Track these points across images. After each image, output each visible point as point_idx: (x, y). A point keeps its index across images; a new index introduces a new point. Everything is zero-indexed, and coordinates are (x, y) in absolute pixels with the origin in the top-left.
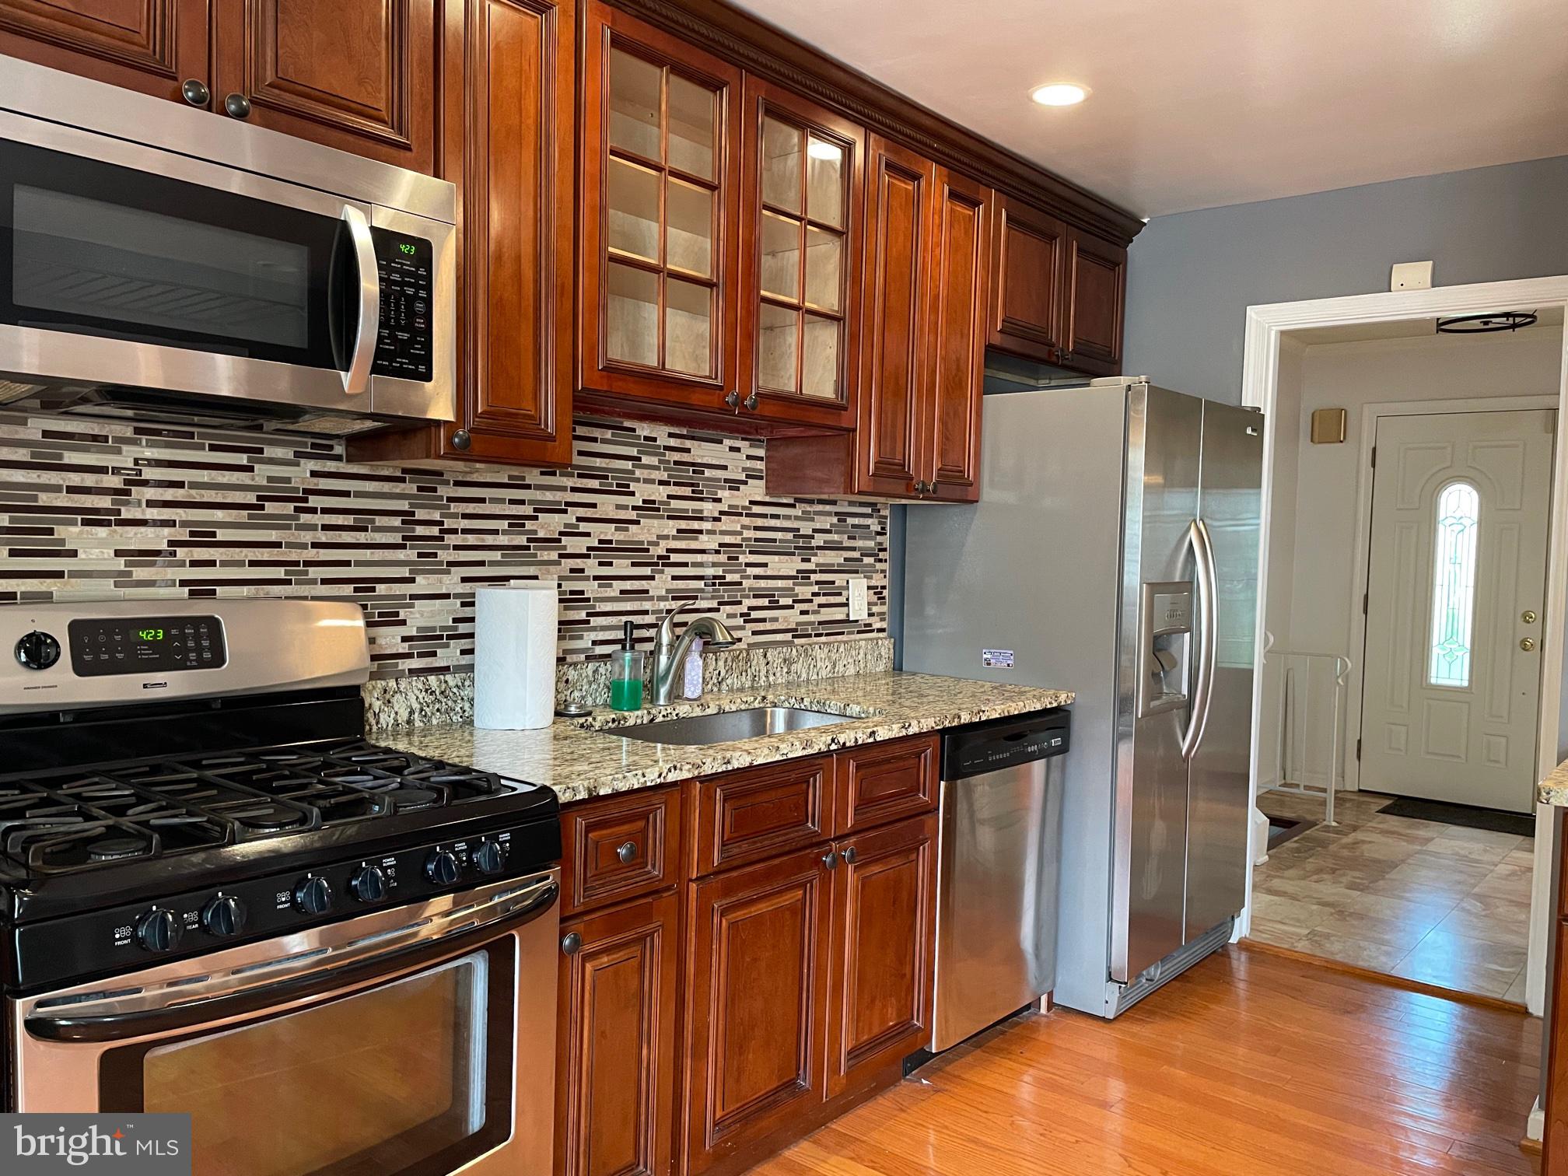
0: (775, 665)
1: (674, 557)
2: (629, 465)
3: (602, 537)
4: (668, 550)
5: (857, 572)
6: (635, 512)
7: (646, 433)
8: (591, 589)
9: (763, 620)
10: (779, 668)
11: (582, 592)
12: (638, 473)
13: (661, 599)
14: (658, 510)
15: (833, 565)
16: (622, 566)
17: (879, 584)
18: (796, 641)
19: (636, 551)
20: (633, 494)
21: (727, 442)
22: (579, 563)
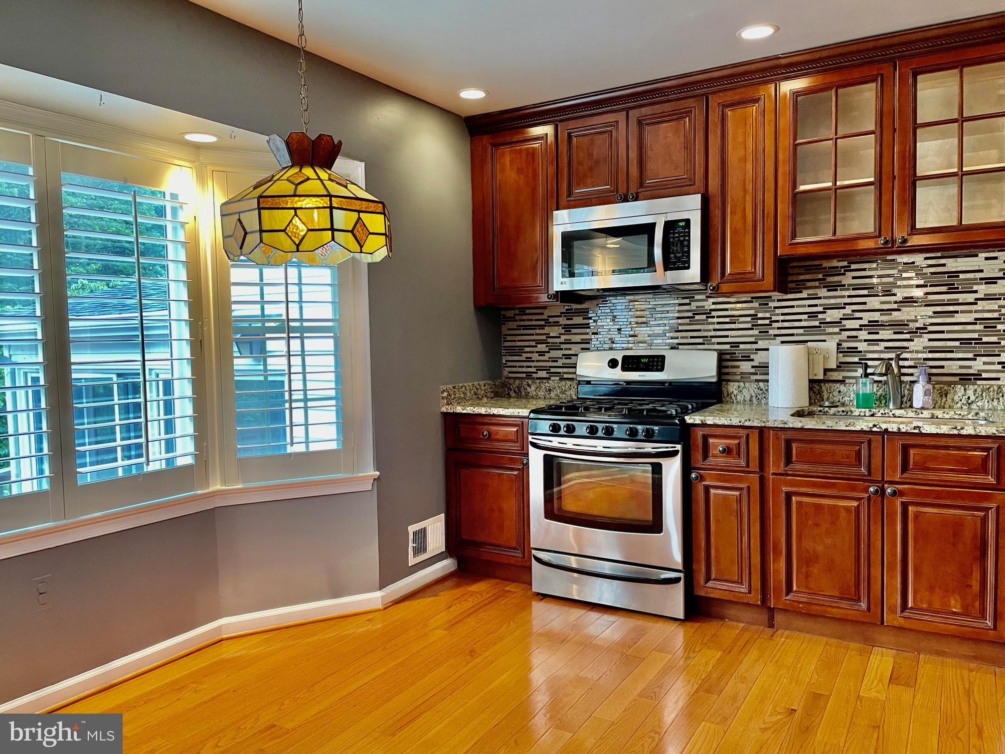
1: (931, 328)
2: (891, 279)
3: (871, 319)
4: (925, 324)
6: (896, 305)
7: (905, 260)
8: (862, 346)
12: (899, 283)
13: (917, 352)
14: (917, 302)
19: (898, 325)
21: (983, 255)
22: (854, 333)
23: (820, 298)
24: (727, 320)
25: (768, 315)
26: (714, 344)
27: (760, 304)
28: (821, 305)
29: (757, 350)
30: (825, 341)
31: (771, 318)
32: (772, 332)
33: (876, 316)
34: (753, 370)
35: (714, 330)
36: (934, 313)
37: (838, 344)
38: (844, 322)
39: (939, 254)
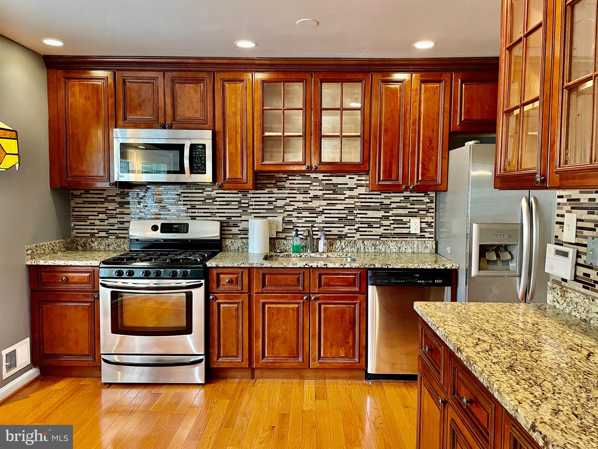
1: (325, 211)
2: (308, 186)
3: (299, 206)
4: (323, 209)
5: (416, 216)
6: (310, 199)
7: (314, 176)
8: (294, 220)
9: (365, 231)
10: (370, 247)
12: (311, 188)
13: (320, 223)
14: (319, 198)
15: (402, 214)
16: (306, 214)
17: (429, 221)
18: (382, 239)
19: (312, 210)
20: (309, 194)
22: (290, 213)
23: (274, 193)
24: (225, 203)
25: (247, 201)
26: (217, 217)
27: (243, 195)
28: (274, 197)
29: (241, 221)
30: (276, 217)
31: (249, 203)
32: (249, 211)
33: (301, 205)
34: (239, 232)
35: (217, 209)
36: (327, 204)
37: (283, 219)
38: (286, 207)
39: (329, 175)
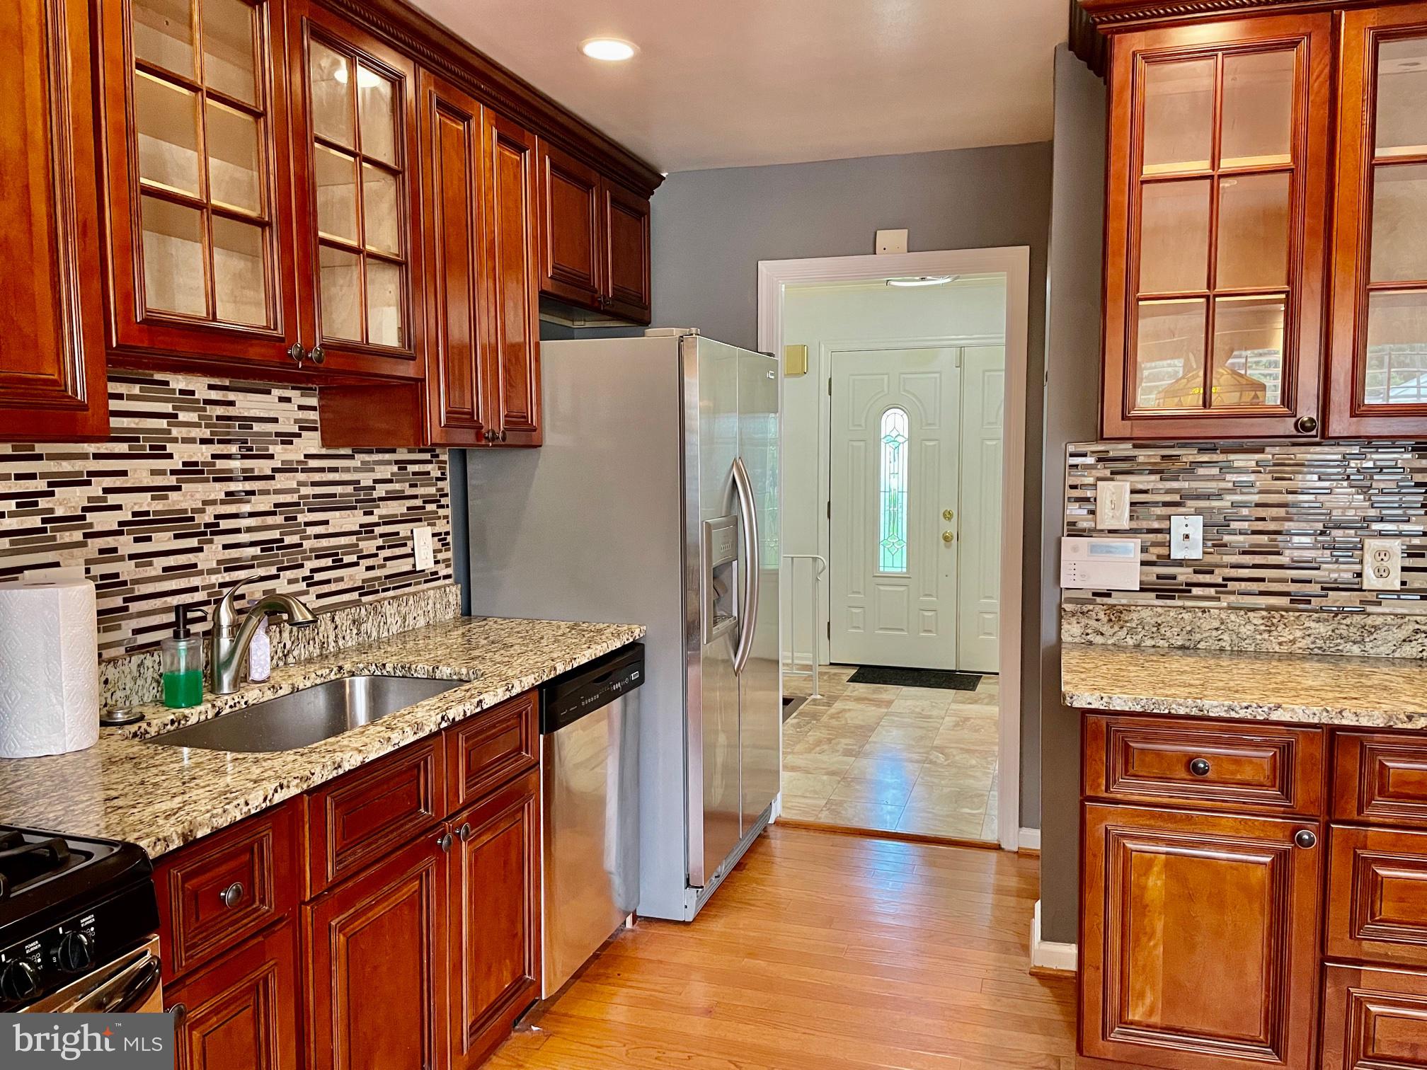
0: (344, 628)
1: (224, 524)
2: (163, 423)
3: (137, 509)
4: (217, 517)
5: (420, 520)
6: (174, 477)
7: (182, 386)
8: (127, 570)
9: (328, 582)
10: (348, 631)
11: (116, 575)
12: (175, 432)
13: (211, 572)
14: (202, 472)
15: (396, 516)
16: (163, 540)
17: (443, 530)
18: (364, 599)
19: (179, 522)
20: (170, 456)
21: (276, 392)
22: (109, 542)
28: (43, 476)
30: (57, 565)
37: (88, 570)
38: (90, 517)
